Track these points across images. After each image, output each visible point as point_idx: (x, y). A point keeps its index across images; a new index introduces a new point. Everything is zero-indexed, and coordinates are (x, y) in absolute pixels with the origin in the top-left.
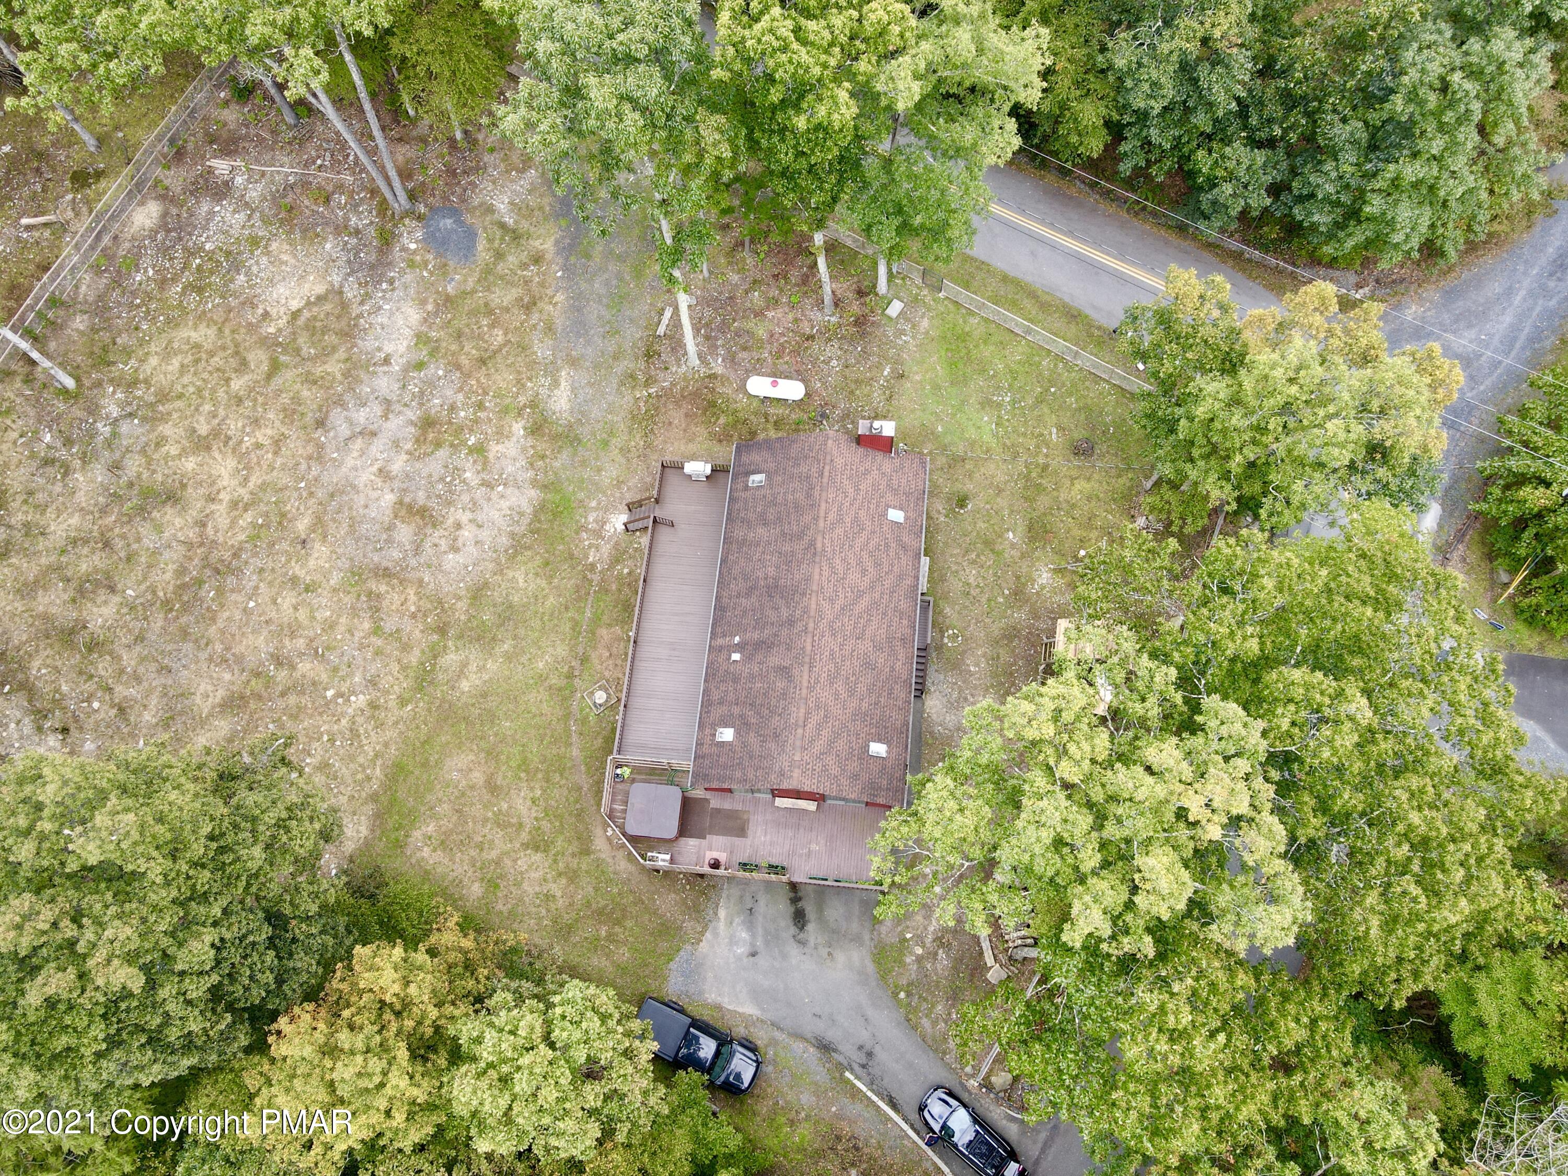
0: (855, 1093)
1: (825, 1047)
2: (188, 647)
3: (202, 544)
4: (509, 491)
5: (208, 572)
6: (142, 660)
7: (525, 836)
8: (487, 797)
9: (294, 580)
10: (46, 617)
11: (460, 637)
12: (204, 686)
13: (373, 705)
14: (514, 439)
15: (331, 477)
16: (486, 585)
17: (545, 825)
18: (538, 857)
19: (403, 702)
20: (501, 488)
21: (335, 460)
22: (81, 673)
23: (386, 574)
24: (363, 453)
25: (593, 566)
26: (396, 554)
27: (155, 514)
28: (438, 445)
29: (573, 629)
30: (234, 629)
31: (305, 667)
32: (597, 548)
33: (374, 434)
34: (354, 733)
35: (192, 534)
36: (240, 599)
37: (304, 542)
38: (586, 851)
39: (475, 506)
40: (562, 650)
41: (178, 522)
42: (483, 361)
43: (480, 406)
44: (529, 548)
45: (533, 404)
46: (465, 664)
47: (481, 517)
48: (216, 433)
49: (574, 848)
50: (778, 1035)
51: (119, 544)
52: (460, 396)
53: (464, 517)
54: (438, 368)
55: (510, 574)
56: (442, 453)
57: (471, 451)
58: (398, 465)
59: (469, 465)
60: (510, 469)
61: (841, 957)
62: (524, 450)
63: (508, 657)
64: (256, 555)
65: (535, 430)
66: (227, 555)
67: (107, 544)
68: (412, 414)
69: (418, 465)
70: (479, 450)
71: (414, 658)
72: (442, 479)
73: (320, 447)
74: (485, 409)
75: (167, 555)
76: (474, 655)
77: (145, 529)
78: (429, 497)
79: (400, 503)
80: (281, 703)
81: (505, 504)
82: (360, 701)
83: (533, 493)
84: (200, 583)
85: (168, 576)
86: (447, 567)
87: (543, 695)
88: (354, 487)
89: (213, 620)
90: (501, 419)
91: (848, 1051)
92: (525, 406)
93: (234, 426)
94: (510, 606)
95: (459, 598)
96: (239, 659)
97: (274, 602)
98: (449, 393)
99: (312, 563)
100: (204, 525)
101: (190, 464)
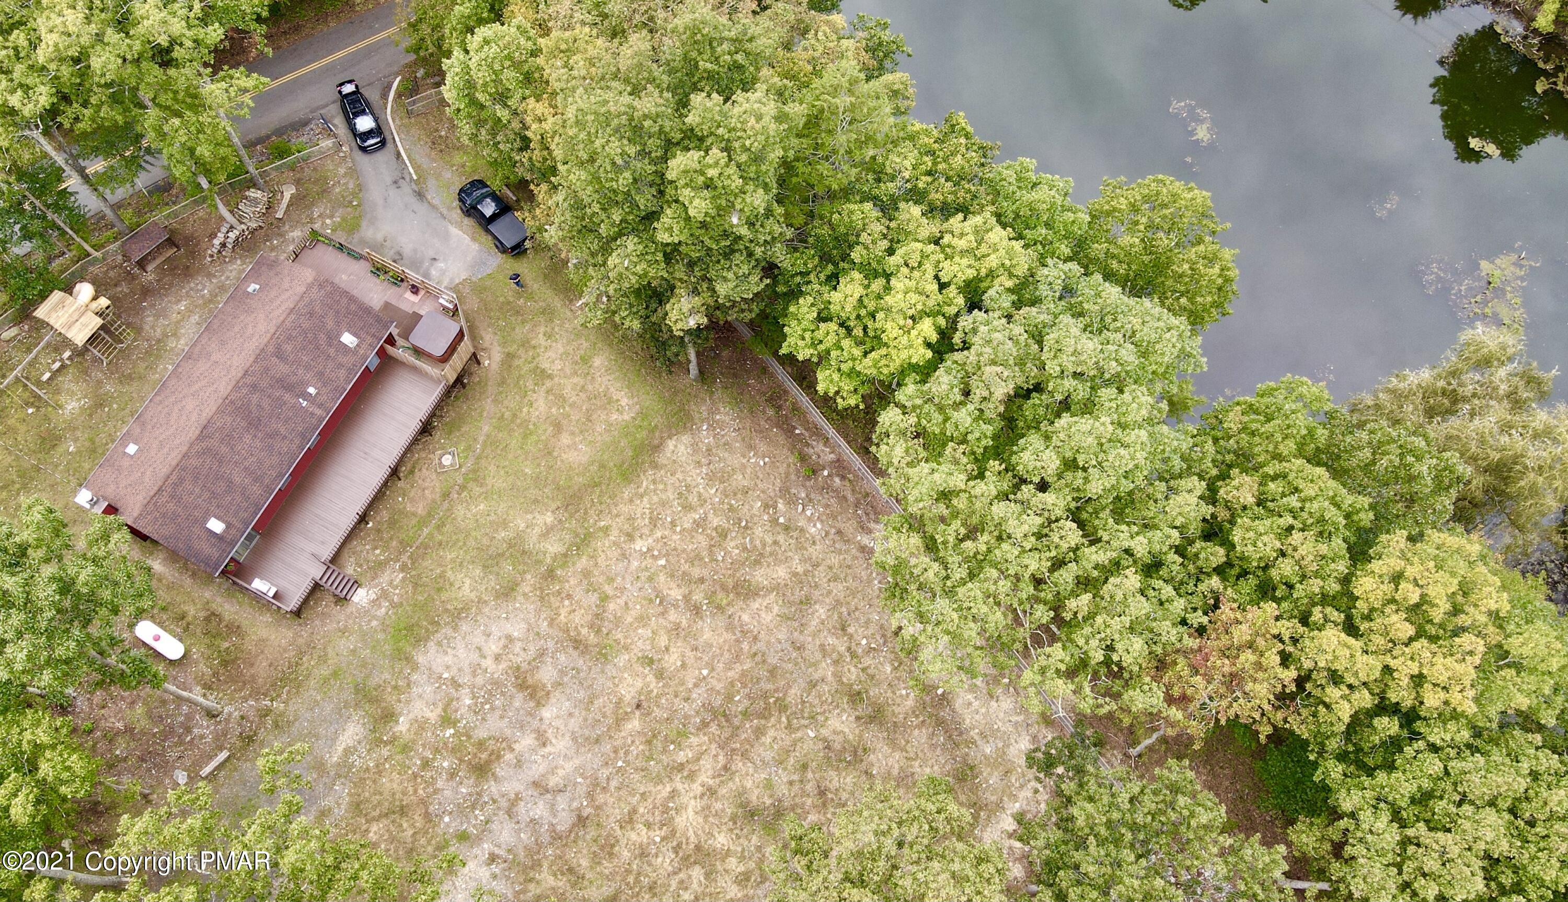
0: (417, 168)
1: (419, 195)
2: (773, 660)
3: (733, 750)
4: (440, 670)
5: (736, 722)
6: (815, 665)
7: (548, 384)
8: (565, 422)
9: (660, 675)
10: (893, 744)
11: (538, 562)
12: (767, 618)
13: (630, 537)
14: (411, 716)
15: (590, 759)
16: (497, 597)
17: (530, 385)
18: (545, 365)
19: (606, 530)
20: (446, 675)
21: (581, 775)
22: (872, 677)
23: (578, 643)
24: (553, 771)
25: (403, 568)
26: (562, 658)
27: (768, 802)
28: (481, 744)
29: (443, 524)
30: (727, 655)
31: (676, 593)
32: (391, 583)
33: (536, 784)
34: (654, 522)
35: (738, 764)
36: (714, 682)
37: (638, 706)
38: (510, 356)
39: (475, 669)
40: (460, 511)
41: (749, 784)
42: (403, 811)
43: (426, 764)
44: (447, 610)
45: (379, 742)
46: (545, 535)
47: (474, 657)
48: (686, 862)
49: (517, 362)
51: (810, 787)
52: (440, 784)
53: (488, 663)
54: (448, 825)
55: (473, 596)
56: (481, 733)
57: (453, 723)
58: (526, 742)
59: (463, 710)
60: (429, 689)
62: (408, 702)
63: (505, 524)
64: (686, 717)
65: (389, 716)
66: (713, 728)
67: (822, 793)
68: (492, 788)
69: (508, 732)
70: (447, 720)
71: (583, 562)
72: (493, 709)
73: (590, 796)
74: (422, 759)
75: (769, 755)
76: (532, 541)
77: (783, 790)
78: (512, 697)
79: (539, 704)
80: (705, 573)
81: (449, 659)
82: (640, 545)
83: (421, 659)
84: (745, 714)
85: (771, 733)
86: (523, 626)
87: (489, 481)
88: (574, 739)
89: (744, 674)
90: (414, 742)
91: (407, 190)
92: (386, 743)
93: (665, 861)
94: (484, 567)
95: (525, 594)
96: (730, 628)
97: (684, 666)
98: (447, 793)
99: (639, 684)
100: (726, 768)
101: (721, 840)
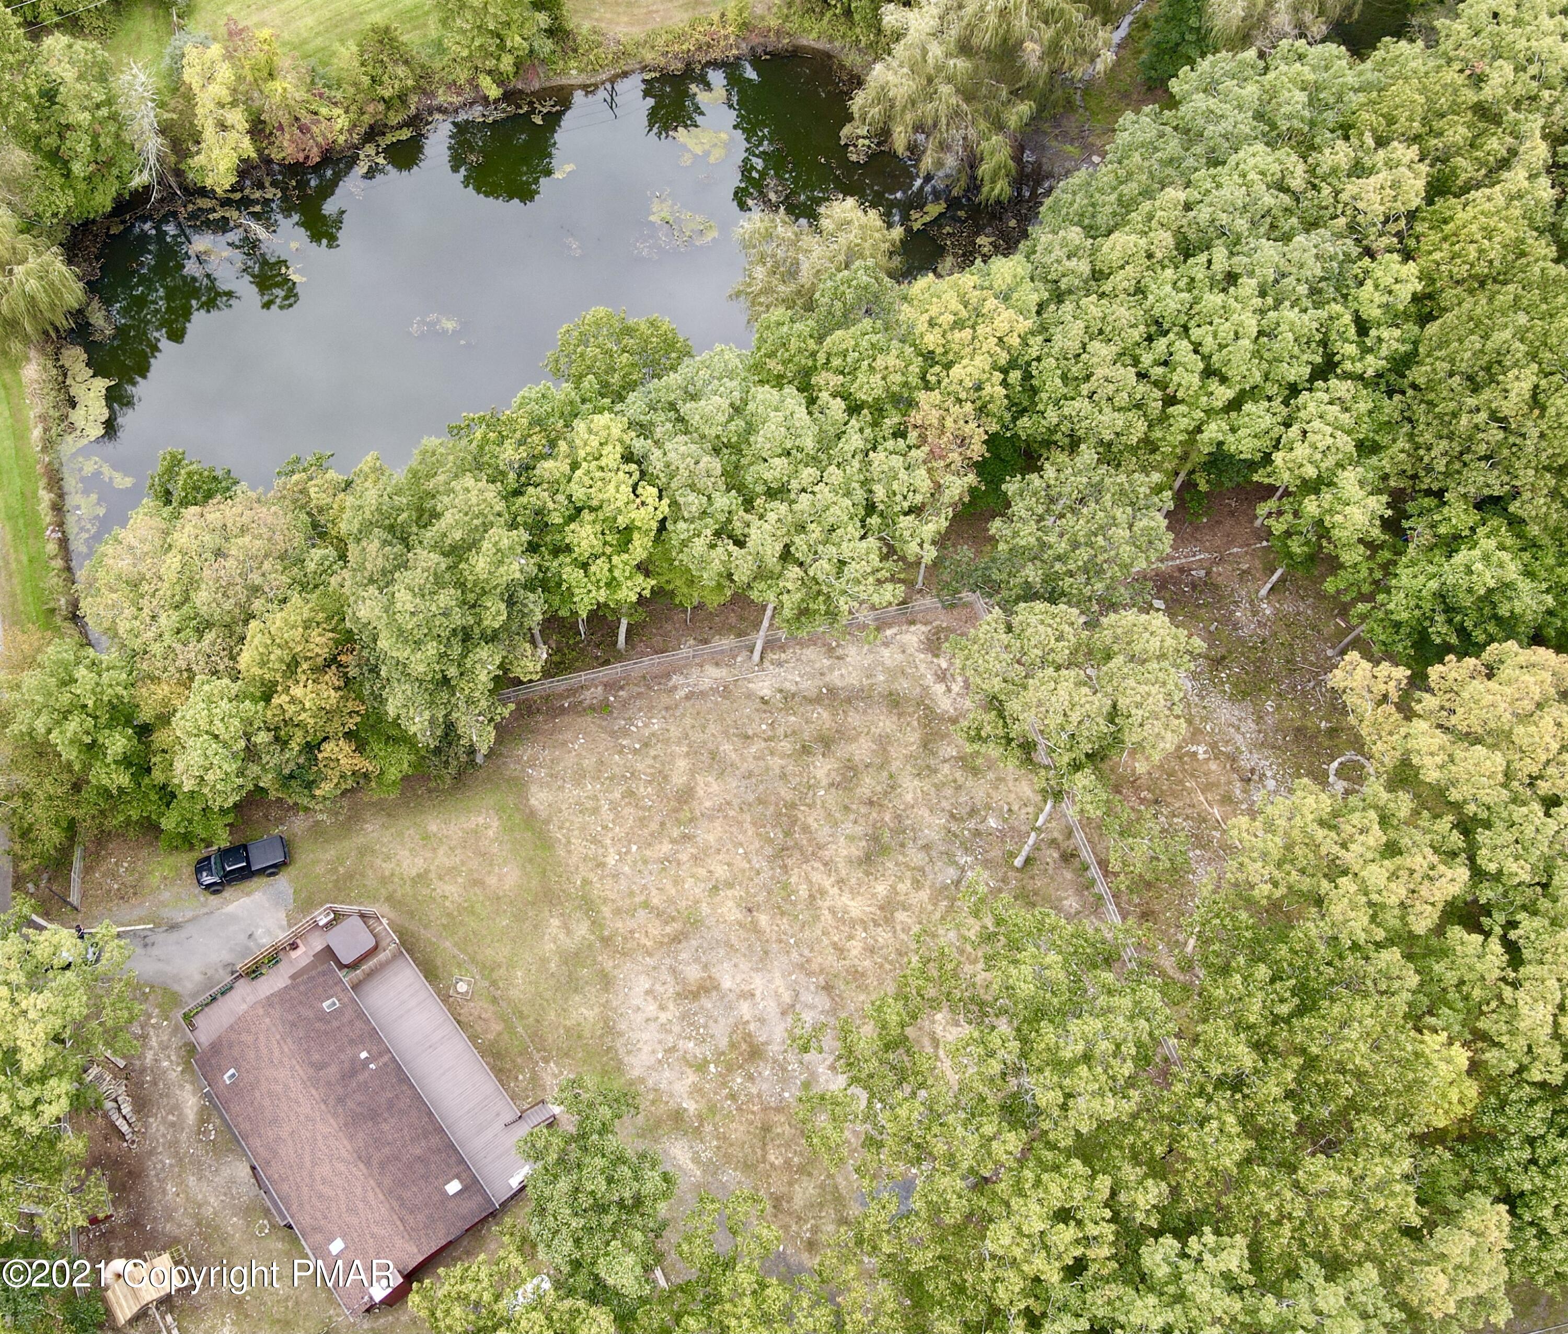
0: (141, 921)
1: (173, 927)
2: (751, 798)
3: (813, 854)
4: (653, 1060)
5: (790, 843)
6: (767, 769)
7: (432, 875)
8: (476, 876)
9: (730, 885)
10: (854, 739)
11: (590, 946)
12: (715, 787)
13: (602, 865)
14: (685, 1096)
15: (779, 963)
16: (607, 990)
17: (425, 891)
18: (414, 873)
19: (586, 882)
20: (660, 1056)
21: (790, 974)
22: (794, 733)
23: (676, 939)
24: (777, 995)
25: (546, 1060)
26: (683, 956)
27: (864, 843)
28: (733, 1046)
29: (521, 1012)
30: (734, 829)
31: (666, 848)
32: (555, 1076)
33: (783, 1013)
34: (595, 841)
35: (826, 854)
36: (752, 847)
37: (750, 910)
38: (389, 899)
39: (665, 1029)
40: (514, 993)
41: (845, 852)
42: (766, 1128)
43: (733, 1097)
44: (602, 1036)
45: (698, 1131)
46: (569, 932)
47: (653, 1026)
48: (889, 921)
49: (399, 895)
50: (205, 910)
51: (863, 810)
52: (754, 1091)
53: (663, 1017)
54: (792, 1096)
55: (597, 1010)
56: (724, 1043)
57: (706, 1062)
58: (745, 1009)
59: (697, 1051)
60: (667, 1074)
61: (198, 977)
62: (671, 1096)
63: (544, 961)
64: (772, 878)
65: (678, 1116)
66: (789, 862)
67: (871, 803)
68: (774, 1049)
69: (731, 1020)
70: (701, 1067)
71: (606, 911)
72: (705, 1027)
73: (809, 974)
74: (727, 1098)
75: (827, 830)
76: (570, 944)
77: (859, 830)
78: (702, 1008)
79: (717, 988)
80: (658, 818)
81: (646, 1049)
82: (611, 860)
83: (636, 1073)
84: (787, 834)
85: (810, 820)
86: (642, 978)
87: (500, 958)
88: (757, 970)
89: (754, 824)
90: (709, 1101)
91: (160, 937)
92: (701, 1125)
93: (883, 936)
94: (576, 990)
95: (614, 967)
96: (711, 818)
97: (729, 865)
98: (765, 1086)
99: (730, 904)
100: (826, 864)
101: (881, 889)
